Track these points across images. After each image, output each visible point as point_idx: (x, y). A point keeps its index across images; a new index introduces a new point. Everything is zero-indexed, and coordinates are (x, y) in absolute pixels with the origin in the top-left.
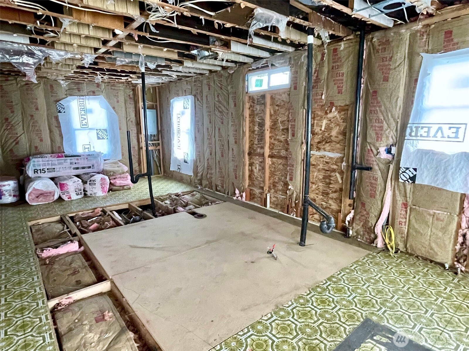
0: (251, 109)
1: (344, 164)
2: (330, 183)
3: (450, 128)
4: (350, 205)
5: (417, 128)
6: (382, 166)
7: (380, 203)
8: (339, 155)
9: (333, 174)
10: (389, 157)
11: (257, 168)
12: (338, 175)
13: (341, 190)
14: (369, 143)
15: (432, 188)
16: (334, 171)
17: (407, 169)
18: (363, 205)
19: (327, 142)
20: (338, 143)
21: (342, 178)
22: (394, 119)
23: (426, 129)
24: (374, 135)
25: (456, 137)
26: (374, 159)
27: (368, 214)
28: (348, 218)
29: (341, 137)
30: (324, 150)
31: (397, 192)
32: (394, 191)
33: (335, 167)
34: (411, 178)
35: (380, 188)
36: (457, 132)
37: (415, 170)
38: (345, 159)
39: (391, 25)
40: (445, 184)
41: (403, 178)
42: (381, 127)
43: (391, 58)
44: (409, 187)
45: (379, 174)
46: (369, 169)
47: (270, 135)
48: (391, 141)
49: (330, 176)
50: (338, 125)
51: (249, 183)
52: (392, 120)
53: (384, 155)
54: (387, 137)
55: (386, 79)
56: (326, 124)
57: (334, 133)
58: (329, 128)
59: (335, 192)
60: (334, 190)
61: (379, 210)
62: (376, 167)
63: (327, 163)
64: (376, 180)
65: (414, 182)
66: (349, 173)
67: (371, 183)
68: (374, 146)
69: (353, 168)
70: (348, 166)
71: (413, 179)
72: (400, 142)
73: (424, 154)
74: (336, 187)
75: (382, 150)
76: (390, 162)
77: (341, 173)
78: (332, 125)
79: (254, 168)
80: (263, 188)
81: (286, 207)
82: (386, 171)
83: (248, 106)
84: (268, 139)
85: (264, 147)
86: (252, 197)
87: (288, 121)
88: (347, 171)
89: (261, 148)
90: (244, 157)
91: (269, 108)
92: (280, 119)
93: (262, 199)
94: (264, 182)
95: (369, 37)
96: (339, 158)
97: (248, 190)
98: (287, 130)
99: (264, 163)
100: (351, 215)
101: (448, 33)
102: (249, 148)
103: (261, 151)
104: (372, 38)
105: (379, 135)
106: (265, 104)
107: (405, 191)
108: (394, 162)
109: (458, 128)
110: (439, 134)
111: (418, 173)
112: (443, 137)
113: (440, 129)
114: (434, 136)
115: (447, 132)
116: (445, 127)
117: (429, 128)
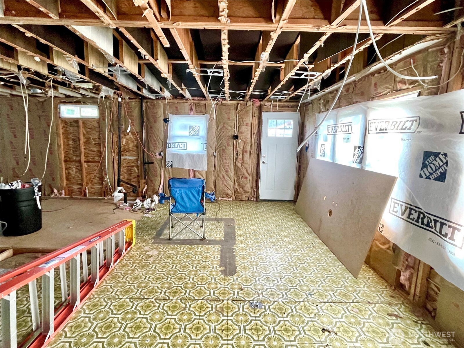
0: (64, 129)
1: (139, 162)
2: (131, 174)
3: (182, 144)
4: (144, 183)
5: (170, 144)
6: (159, 162)
7: (159, 179)
8: (135, 158)
9: (133, 168)
10: (160, 157)
11: (74, 171)
12: (136, 169)
13: (138, 176)
14: (151, 151)
15: (179, 168)
16: (133, 166)
17: (169, 162)
18: (152, 181)
19: (127, 151)
20: (134, 151)
21: (138, 170)
22: (161, 140)
23: (174, 145)
24: (153, 147)
25: (184, 148)
26: (154, 158)
27: (154, 185)
28: (144, 190)
29: (135, 148)
30: (126, 155)
31: (166, 173)
32: (164, 172)
33: (133, 164)
34: (170, 166)
35: (158, 172)
36: (184, 146)
37: (172, 162)
38: (139, 159)
39: (155, 99)
40: (183, 167)
41: (167, 165)
42: (156, 144)
43: (156, 113)
44: (170, 170)
45: (157, 166)
46: (152, 163)
47: (85, 147)
48: (160, 150)
49: (131, 170)
50: (133, 142)
51: (66, 183)
52: (160, 141)
53: (159, 157)
54: (159, 148)
55: (155, 122)
56: (126, 141)
57: (131, 146)
58: (127, 143)
59: (135, 178)
60: (134, 177)
61: (159, 182)
62: (155, 162)
63: (128, 162)
64: (156, 168)
65: (172, 167)
66: (143, 167)
67: (154, 170)
68: (153, 152)
69: (145, 163)
70: (141, 163)
71: (171, 166)
72: (165, 150)
73: (174, 155)
74: (136, 175)
75: (157, 154)
76: (162, 159)
77: (137, 167)
78: (129, 142)
79: (71, 171)
80: (82, 185)
81: (103, 193)
82: (160, 163)
83: (61, 126)
84: (83, 150)
85: (80, 156)
86: (70, 192)
87: (99, 139)
88: (141, 166)
89: (77, 156)
90: (61, 163)
91: (82, 130)
92: (92, 137)
93: (81, 192)
94: (82, 180)
95: (145, 101)
96: (136, 159)
97: (67, 188)
98: (99, 144)
99: (81, 166)
100: (146, 188)
101: (176, 107)
102: (65, 157)
103: (78, 159)
104: (147, 102)
105: (155, 147)
106: (78, 127)
107: (169, 171)
108: (163, 159)
109: (184, 144)
110: (179, 147)
111: (173, 163)
112: (180, 148)
113: (178, 144)
114: (177, 147)
115: (181, 146)
116: (180, 144)
117: (175, 144)
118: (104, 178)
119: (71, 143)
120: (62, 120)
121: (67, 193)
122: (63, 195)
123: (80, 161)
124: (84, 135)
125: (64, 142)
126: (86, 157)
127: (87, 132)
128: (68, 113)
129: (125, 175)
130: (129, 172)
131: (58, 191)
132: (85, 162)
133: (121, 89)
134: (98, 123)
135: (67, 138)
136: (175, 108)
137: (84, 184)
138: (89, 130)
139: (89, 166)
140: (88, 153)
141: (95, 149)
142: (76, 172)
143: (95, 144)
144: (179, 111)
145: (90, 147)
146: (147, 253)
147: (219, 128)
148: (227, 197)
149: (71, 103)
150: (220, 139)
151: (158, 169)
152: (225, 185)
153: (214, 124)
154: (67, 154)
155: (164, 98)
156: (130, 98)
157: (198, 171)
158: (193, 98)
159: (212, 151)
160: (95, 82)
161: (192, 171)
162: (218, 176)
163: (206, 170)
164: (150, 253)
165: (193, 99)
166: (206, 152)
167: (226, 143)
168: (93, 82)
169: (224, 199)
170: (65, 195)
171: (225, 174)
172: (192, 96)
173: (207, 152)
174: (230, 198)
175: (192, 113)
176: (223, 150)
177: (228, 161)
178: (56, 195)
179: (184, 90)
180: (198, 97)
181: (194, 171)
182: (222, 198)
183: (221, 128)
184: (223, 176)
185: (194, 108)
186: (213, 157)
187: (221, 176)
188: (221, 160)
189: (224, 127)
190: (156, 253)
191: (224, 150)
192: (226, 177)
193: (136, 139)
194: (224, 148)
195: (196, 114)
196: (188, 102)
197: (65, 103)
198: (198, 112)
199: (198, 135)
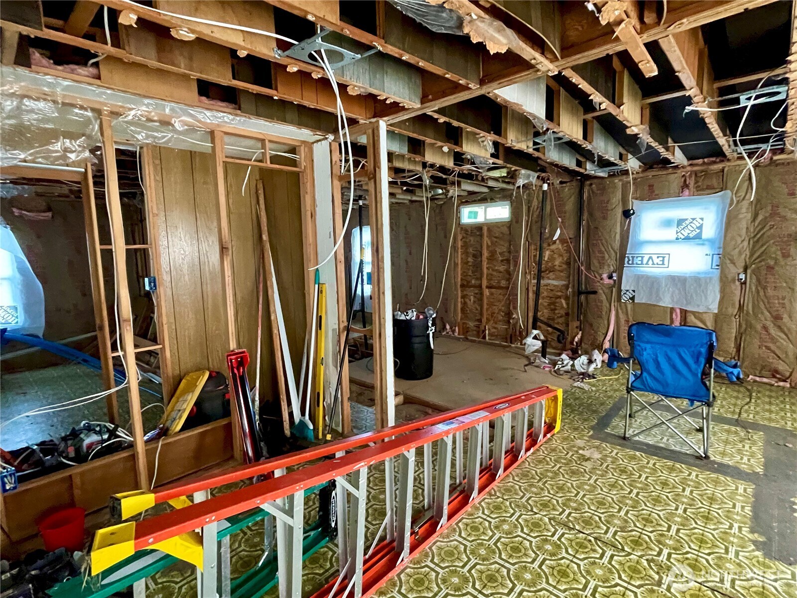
0: (464, 240)
1: (570, 290)
2: (555, 309)
3: (658, 257)
4: (577, 327)
5: (633, 257)
6: (606, 291)
7: (606, 322)
8: (564, 283)
9: (558, 300)
10: (611, 282)
11: (472, 300)
12: (563, 302)
13: (567, 314)
14: (593, 271)
15: (649, 305)
16: (560, 297)
17: (627, 291)
18: (591, 325)
19: (550, 272)
20: (563, 272)
21: (568, 304)
22: (614, 251)
23: (640, 259)
24: (597, 264)
25: (663, 264)
26: (598, 284)
27: (596, 332)
28: (576, 339)
29: (564, 266)
30: (548, 278)
31: (620, 311)
32: (617, 310)
33: (559, 294)
34: (631, 298)
35: (605, 309)
36: (663, 261)
37: (634, 291)
38: (570, 286)
39: (606, 176)
40: (659, 302)
41: (624, 298)
42: (603, 257)
43: (608, 202)
44: (629, 307)
45: (603, 297)
46: (595, 293)
47: (488, 266)
48: (612, 269)
49: (555, 303)
50: (561, 255)
51: (461, 316)
52: (612, 251)
53: (607, 281)
54: (609, 266)
55: (605, 218)
56: (549, 255)
57: (557, 262)
58: (552, 258)
59: (561, 317)
60: (559, 315)
61: (606, 327)
62: (601, 291)
63: (552, 290)
64: (601, 302)
65: (633, 301)
66: (576, 298)
67: (597, 305)
68: (597, 273)
69: (580, 293)
70: (573, 291)
71: (633, 298)
72: (620, 269)
73: (639, 278)
74: (563, 312)
75: (605, 276)
76: (614, 286)
77: (567, 298)
78: (556, 256)
79: (467, 300)
80: (480, 321)
81: (509, 337)
82: (609, 293)
83: (460, 237)
84: (485, 271)
85: (481, 279)
86: (465, 331)
87: (510, 252)
88: (573, 296)
89: (477, 279)
90: (456, 290)
91: (486, 240)
92: (498, 250)
93: (478, 332)
94: (481, 314)
95: (588, 182)
96: (564, 285)
97: (461, 324)
98: (508, 261)
99: (482, 294)
100: (579, 336)
101: (651, 186)
102: (462, 279)
103: (478, 282)
104: (591, 185)
105: (602, 264)
106: (481, 236)
107: (627, 310)
108: (616, 286)
109: (664, 257)
110: (650, 262)
111: (636, 294)
112: (653, 264)
113: (650, 258)
114: (647, 264)
115: (656, 260)
116: (654, 257)
117: (642, 257)
118: (513, 314)
119: (470, 259)
120: (462, 228)
121: (461, 332)
122: (456, 334)
123: (480, 286)
124: (488, 246)
125: (462, 259)
126: (489, 280)
127: (492, 243)
128: (469, 217)
129: (545, 311)
130: (552, 307)
131: (451, 328)
132: (487, 287)
133: (548, 170)
134: (509, 228)
135: (466, 253)
136: (646, 188)
137: (484, 320)
138: (495, 240)
139: (492, 294)
140: (492, 275)
141: (502, 268)
142: (474, 302)
143: (502, 261)
144: (656, 192)
145: (495, 266)
146: (581, 452)
147: (760, 217)
148: (774, 377)
149: (474, 202)
150: (760, 243)
151: (605, 303)
152: (768, 348)
153: (744, 210)
154: (465, 276)
155: (626, 172)
156: (561, 183)
157: (693, 313)
158: (690, 162)
159: (735, 270)
160: (511, 166)
161: (678, 311)
162: (750, 326)
163: (716, 311)
164: (587, 453)
165: (691, 165)
166: (717, 273)
167: (779, 253)
168: (508, 165)
169: (765, 380)
170: (459, 334)
171: (770, 324)
172: (689, 159)
173: (722, 272)
174: (785, 381)
175: (686, 192)
176: (770, 268)
177: (781, 294)
178: (448, 333)
179: (671, 149)
180: (703, 158)
181: (684, 313)
182: (758, 379)
183: (766, 218)
184: (765, 328)
185: (691, 182)
186: (738, 283)
187: (759, 327)
188: (762, 293)
189: (774, 214)
190: (597, 456)
191: (773, 268)
192: (773, 331)
193: (568, 251)
194: (772, 263)
195: (696, 193)
196: (679, 171)
197: (467, 203)
198: (703, 190)
199: (698, 237)
